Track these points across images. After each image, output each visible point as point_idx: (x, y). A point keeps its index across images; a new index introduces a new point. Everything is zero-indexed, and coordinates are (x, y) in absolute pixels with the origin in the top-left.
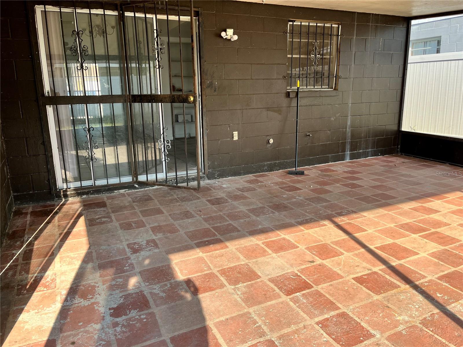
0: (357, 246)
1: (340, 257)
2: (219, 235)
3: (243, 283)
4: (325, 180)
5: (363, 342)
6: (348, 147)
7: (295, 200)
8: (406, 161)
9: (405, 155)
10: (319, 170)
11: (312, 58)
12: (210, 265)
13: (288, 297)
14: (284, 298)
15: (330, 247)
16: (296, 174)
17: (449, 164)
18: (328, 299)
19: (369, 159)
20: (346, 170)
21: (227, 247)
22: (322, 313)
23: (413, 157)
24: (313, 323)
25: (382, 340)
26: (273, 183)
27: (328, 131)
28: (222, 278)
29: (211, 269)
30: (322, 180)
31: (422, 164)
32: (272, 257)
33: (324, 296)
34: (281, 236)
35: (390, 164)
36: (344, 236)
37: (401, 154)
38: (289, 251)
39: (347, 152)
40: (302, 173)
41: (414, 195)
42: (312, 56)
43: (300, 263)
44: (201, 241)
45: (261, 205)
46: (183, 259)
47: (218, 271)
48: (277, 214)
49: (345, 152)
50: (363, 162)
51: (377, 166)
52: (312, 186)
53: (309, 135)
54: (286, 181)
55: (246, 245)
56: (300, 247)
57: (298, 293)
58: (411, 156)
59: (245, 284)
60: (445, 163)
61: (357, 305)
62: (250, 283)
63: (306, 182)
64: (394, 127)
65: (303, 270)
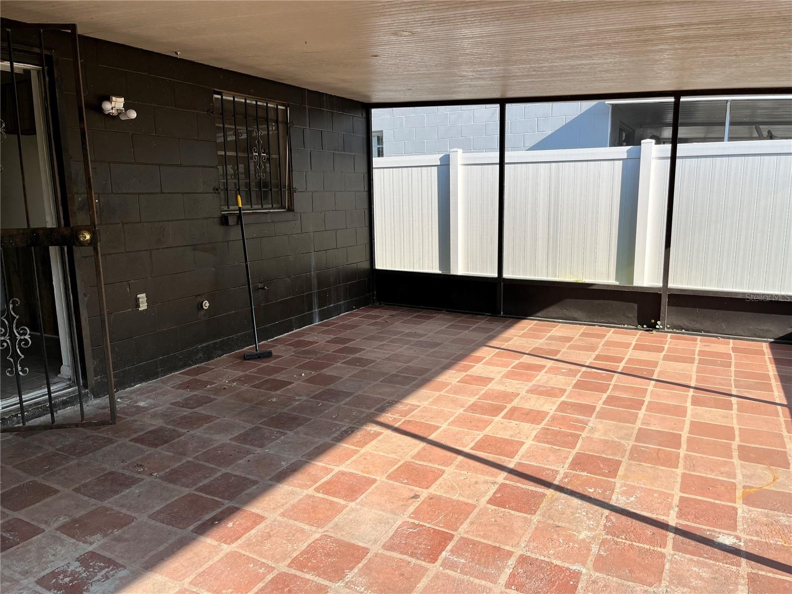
0: (454, 455)
1: (443, 476)
2: (227, 501)
3: (351, 569)
4: (312, 360)
5: (577, 587)
6: (315, 300)
7: (297, 403)
8: (394, 313)
9: (385, 304)
10: (288, 345)
11: (255, 157)
12: (263, 561)
13: (436, 563)
14: (435, 568)
15: (417, 466)
16: (259, 357)
17: (447, 311)
18: (487, 546)
19: (344, 315)
20: (328, 339)
21: (261, 518)
22: (500, 570)
23: (398, 306)
24: (503, 589)
25: (593, 575)
26: (233, 381)
27: (287, 279)
28: (308, 576)
29: (273, 568)
30: (308, 360)
31: (416, 314)
32: (352, 510)
33: (480, 543)
34: (332, 470)
35: (378, 320)
36: (423, 444)
37: (379, 304)
38: (369, 490)
39: (315, 309)
40: (268, 355)
41: (446, 361)
42: (254, 154)
43: (402, 505)
44: (200, 522)
45: (249, 426)
46: (201, 570)
47: (289, 566)
48: (290, 434)
49: (312, 310)
50: (341, 323)
51: (364, 326)
52: (303, 375)
53: (263, 288)
54: (251, 372)
55: (292, 502)
56: (378, 478)
57: (444, 553)
58: (395, 305)
59: (356, 570)
60: (441, 310)
61: (526, 538)
62: (360, 565)
63: (287, 369)
64: (366, 265)
65: (416, 513)
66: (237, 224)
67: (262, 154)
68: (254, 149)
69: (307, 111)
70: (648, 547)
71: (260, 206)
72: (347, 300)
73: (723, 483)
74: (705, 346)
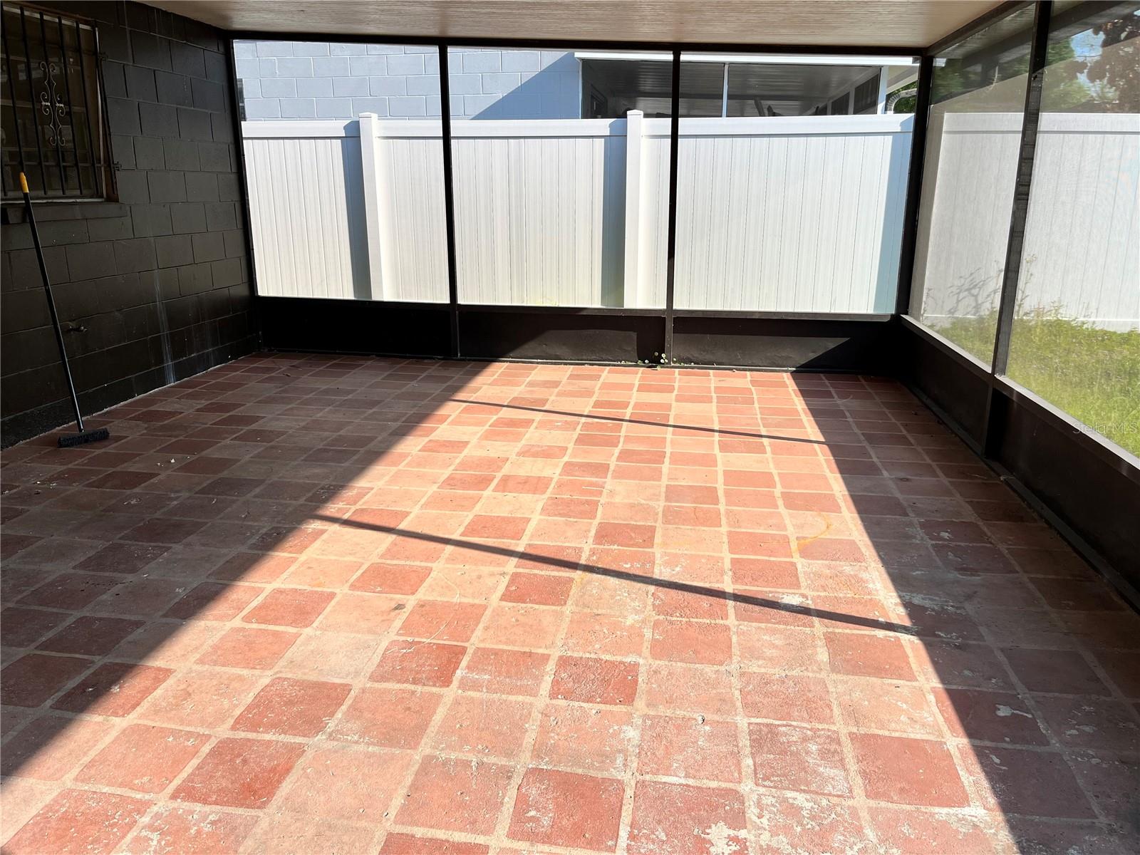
0: (439, 546)
1: (432, 575)
2: (98, 657)
3: (332, 714)
4: (181, 438)
5: (637, 681)
6: (167, 348)
7: (175, 503)
8: (296, 362)
9: (277, 351)
10: (131, 419)
11: (45, 110)
12: (188, 729)
13: (451, 686)
14: (451, 693)
15: (391, 567)
16: (86, 441)
17: (377, 356)
18: (515, 653)
19: (215, 370)
20: (199, 407)
21: (168, 672)
22: (538, 679)
23: (300, 352)
24: (548, 700)
25: (652, 664)
26: (51, 480)
27: (116, 313)
28: (267, 737)
29: (209, 737)
30: (174, 440)
31: (331, 363)
32: (310, 638)
33: (504, 651)
34: (262, 590)
35: (272, 375)
36: (391, 538)
37: (269, 351)
38: (329, 609)
39: (167, 362)
40: (102, 437)
41: (394, 425)
42: (44, 103)
43: (383, 621)
44: (61, 694)
45: (101, 545)
46: (86, 759)
47: (233, 728)
48: (177, 547)
49: (162, 362)
50: (214, 381)
51: (253, 383)
52: (173, 461)
53: (78, 330)
54: (77, 465)
55: (210, 642)
56: (337, 591)
57: (459, 672)
58: (295, 351)
59: (339, 715)
60: (368, 355)
61: (562, 635)
62: (344, 708)
63: (142, 454)
64: (243, 291)
65: (407, 627)
66: (24, 221)
67: (58, 105)
68: (43, 96)
69: (128, 35)
70: (708, 621)
71: (60, 193)
72: (217, 345)
73: (773, 536)
74: (720, 381)
